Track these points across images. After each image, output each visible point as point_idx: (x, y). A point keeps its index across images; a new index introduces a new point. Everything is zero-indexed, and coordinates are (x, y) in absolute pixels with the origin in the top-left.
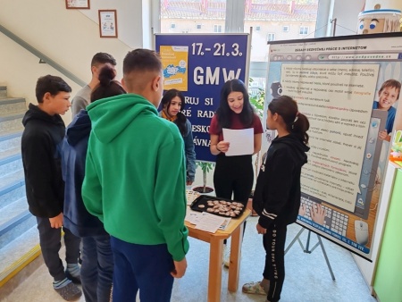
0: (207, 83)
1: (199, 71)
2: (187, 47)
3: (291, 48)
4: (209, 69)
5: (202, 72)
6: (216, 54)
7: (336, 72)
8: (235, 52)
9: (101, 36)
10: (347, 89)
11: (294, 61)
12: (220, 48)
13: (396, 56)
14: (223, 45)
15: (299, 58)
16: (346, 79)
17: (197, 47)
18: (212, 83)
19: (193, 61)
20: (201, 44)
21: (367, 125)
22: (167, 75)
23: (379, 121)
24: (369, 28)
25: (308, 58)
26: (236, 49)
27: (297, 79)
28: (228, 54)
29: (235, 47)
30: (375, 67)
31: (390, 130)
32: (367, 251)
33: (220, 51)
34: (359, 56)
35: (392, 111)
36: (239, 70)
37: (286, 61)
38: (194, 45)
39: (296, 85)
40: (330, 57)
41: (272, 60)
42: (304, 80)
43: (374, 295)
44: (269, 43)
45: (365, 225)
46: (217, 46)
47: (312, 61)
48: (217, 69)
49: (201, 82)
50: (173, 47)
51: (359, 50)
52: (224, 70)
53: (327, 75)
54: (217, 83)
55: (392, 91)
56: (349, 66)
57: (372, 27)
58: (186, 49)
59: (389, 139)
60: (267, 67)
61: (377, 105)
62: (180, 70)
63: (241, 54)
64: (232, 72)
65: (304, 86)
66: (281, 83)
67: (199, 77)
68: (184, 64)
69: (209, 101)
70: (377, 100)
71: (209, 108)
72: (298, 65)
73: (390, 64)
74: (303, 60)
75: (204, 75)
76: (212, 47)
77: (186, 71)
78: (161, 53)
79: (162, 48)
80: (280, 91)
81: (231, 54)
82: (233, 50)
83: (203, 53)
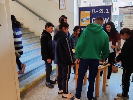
1: (94, 19)
2: (90, 11)
3: (126, 9)
6: (100, 13)
8: (107, 12)
9: (60, 9)
11: (127, 14)
12: (101, 11)
14: (103, 10)
15: (129, 13)
17: (93, 11)
19: (92, 16)
20: (95, 10)
22: (83, 21)
26: (107, 11)
27: (128, 20)
28: (104, 13)
29: (107, 10)
33: (102, 12)
36: (108, 18)
37: (125, 14)
38: (92, 10)
39: (128, 22)
41: (120, 14)
42: (131, 20)
44: (119, 8)
46: (101, 10)
50: (85, 11)
58: (89, 12)
60: (118, 17)
62: (88, 19)
63: (109, 12)
64: (106, 19)
65: (131, 22)
66: (123, 22)
67: (94, 21)
68: (89, 17)
72: (129, 15)
74: (131, 13)
76: (99, 10)
77: (90, 19)
78: (81, 14)
79: (81, 12)
80: (123, 24)
81: (105, 12)
82: (106, 11)
83: (95, 13)
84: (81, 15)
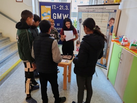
0: (58, 18)
1: (55, 15)
3: (85, 8)
4: (58, 14)
5: (56, 15)
6: (60, 9)
7: (98, 15)
8: (66, 9)
9: (16, 2)
10: (101, 20)
11: (86, 12)
13: (113, 11)
14: (63, 6)
15: (87, 11)
16: (100, 18)
17: (54, 7)
18: (59, 19)
19: (53, 11)
20: (55, 6)
21: (106, 31)
22: (44, 16)
23: (109, 29)
24: (105, 2)
25: (90, 11)
26: (67, 8)
28: (64, 9)
30: (108, 14)
31: (112, 32)
32: (106, 67)
33: (62, 8)
34: (104, 11)
35: (112, 26)
36: (68, 15)
38: (53, 6)
40: (96, 11)
41: (79, 12)
43: (108, 79)
44: (78, 6)
45: (105, 60)
47: (91, 12)
48: (61, 14)
49: (56, 18)
50: (46, 6)
51: (104, 9)
52: (63, 14)
53: (95, 16)
54: (61, 19)
55: (112, 21)
56: (101, 14)
57: (106, 2)
58: (50, 7)
59: (111, 35)
60: (77, 14)
61: (109, 25)
62: (48, 14)
64: (65, 15)
66: (82, 19)
67: (55, 17)
68: (50, 12)
69: (58, 25)
70: (109, 24)
71: (58, 27)
72: (87, 13)
73: (112, 13)
74: (88, 12)
75: (57, 16)
76: (59, 7)
77: (50, 15)
78: (42, 8)
79: (42, 6)
80: (82, 21)
81: (65, 9)
83: (56, 9)
84: (42, 10)
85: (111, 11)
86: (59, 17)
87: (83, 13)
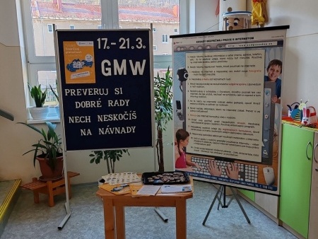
0: (115, 74)
1: (106, 64)
2: (92, 42)
4: (116, 62)
5: (109, 64)
6: (121, 47)
7: (233, 57)
8: (139, 45)
10: (243, 69)
11: (197, 50)
12: (124, 43)
13: (276, 43)
14: (128, 40)
15: (200, 48)
16: (242, 62)
17: (103, 42)
18: (120, 74)
19: (100, 55)
20: (106, 39)
21: (262, 94)
22: (73, 70)
23: (270, 90)
24: (233, 25)
25: (208, 47)
26: (140, 43)
27: (201, 65)
28: (133, 48)
29: (139, 41)
30: (262, 51)
31: (279, 96)
32: (275, 189)
33: (126, 45)
34: (249, 45)
35: (278, 82)
36: (144, 61)
37: (188, 50)
38: (99, 40)
39: (201, 70)
40: (227, 46)
41: (175, 51)
42: (207, 64)
43: (280, 225)
44: (171, 37)
45: (271, 169)
46: (122, 41)
47: (212, 49)
48: (124, 61)
49: (109, 74)
50: (78, 43)
51: (248, 40)
52: (131, 61)
53: (226, 60)
54: (125, 73)
55: (277, 68)
56: (242, 52)
57: (235, 24)
58: (90, 44)
59: (279, 102)
60: (171, 59)
61: (267, 79)
62: (87, 64)
63: (144, 47)
64: (138, 63)
65: (208, 69)
66: (186, 69)
67: (107, 69)
68: (90, 58)
69: (118, 91)
70: (267, 75)
71: (119, 97)
72: (201, 54)
73: (272, 49)
74: (204, 50)
75: (112, 67)
76: (117, 41)
77: (94, 64)
78: (65, 49)
79: (66, 44)
80: (187, 76)
81: (135, 47)
82: (137, 43)
83: (108, 48)
84: (66, 53)
85: (268, 44)
86: (120, 68)
87: (188, 54)
